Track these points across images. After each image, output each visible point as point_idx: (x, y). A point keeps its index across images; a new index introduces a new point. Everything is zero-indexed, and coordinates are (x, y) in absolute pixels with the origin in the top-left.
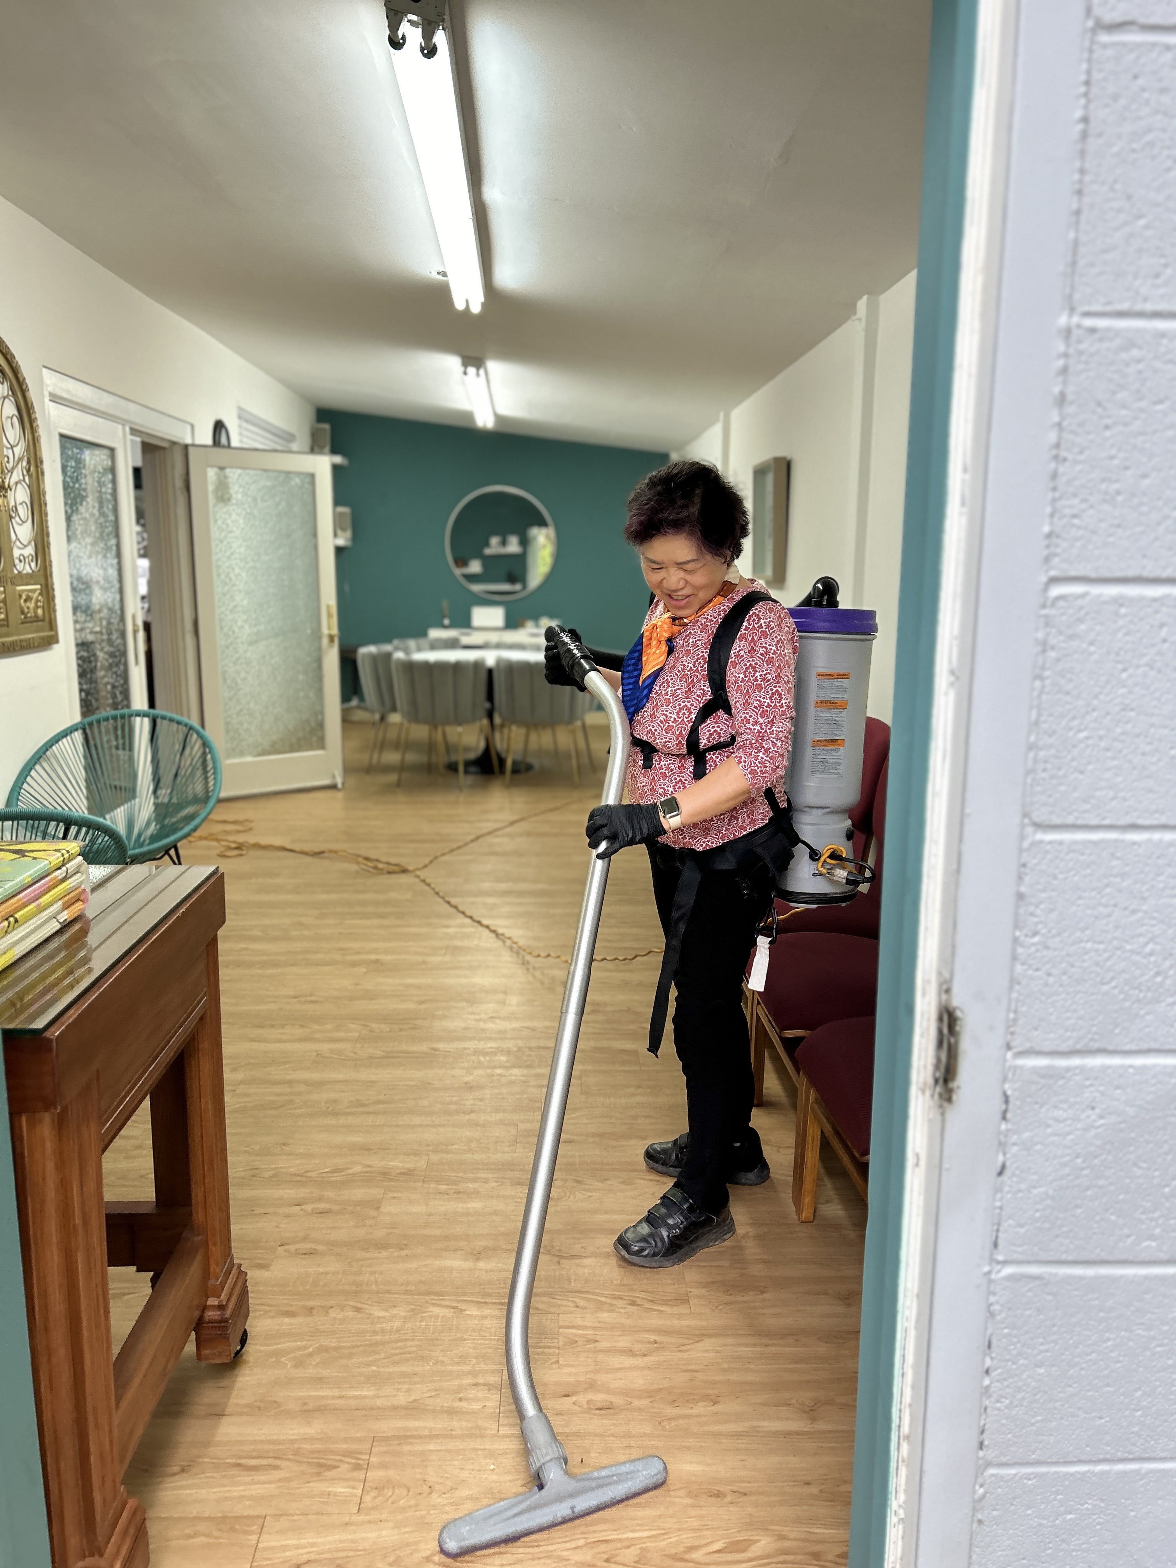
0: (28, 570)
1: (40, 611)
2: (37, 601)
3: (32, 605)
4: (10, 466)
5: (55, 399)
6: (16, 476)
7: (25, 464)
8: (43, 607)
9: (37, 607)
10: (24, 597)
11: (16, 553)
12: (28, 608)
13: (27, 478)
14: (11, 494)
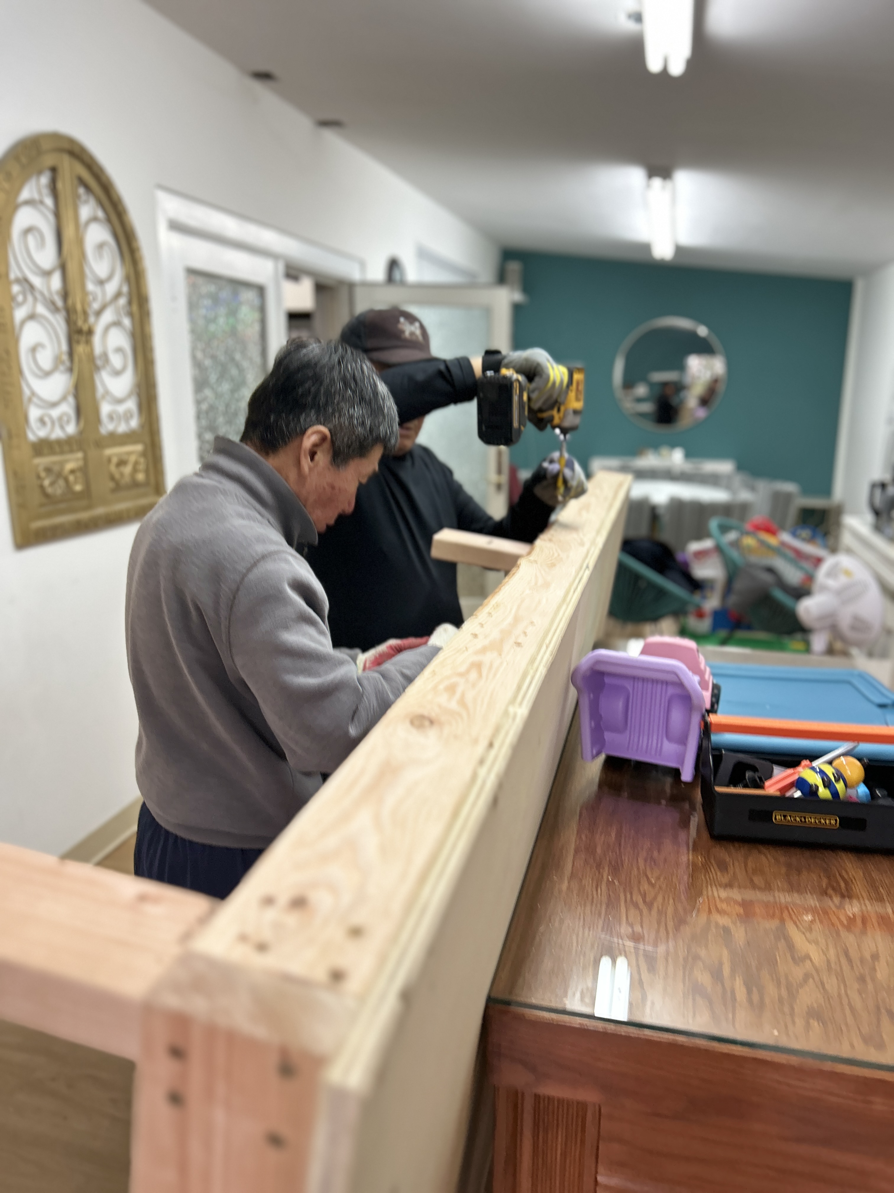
0: (122, 428)
1: (141, 477)
2: (136, 463)
3: (127, 470)
4: (96, 306)
5: (176, 226)
6: (108, 316)
7: (122, 301)
8: (147, 472)
9: (135, 470)
10: (115, 460)
11: (105, 409)
12: (122, 475)
13: (127, 322)
14: (97, 339)
